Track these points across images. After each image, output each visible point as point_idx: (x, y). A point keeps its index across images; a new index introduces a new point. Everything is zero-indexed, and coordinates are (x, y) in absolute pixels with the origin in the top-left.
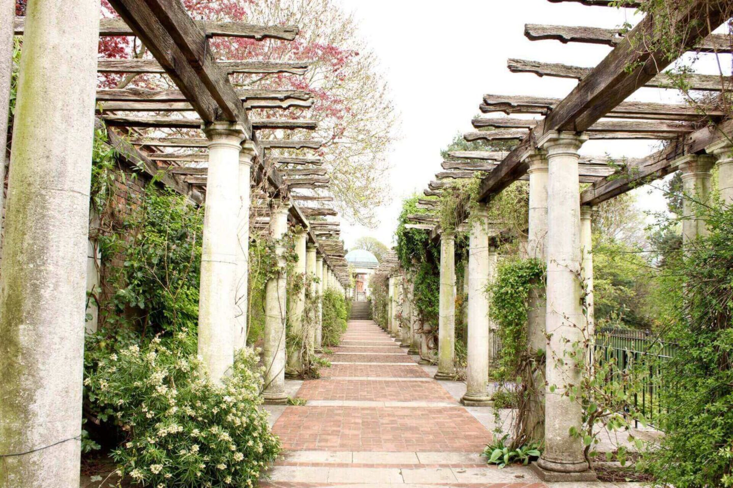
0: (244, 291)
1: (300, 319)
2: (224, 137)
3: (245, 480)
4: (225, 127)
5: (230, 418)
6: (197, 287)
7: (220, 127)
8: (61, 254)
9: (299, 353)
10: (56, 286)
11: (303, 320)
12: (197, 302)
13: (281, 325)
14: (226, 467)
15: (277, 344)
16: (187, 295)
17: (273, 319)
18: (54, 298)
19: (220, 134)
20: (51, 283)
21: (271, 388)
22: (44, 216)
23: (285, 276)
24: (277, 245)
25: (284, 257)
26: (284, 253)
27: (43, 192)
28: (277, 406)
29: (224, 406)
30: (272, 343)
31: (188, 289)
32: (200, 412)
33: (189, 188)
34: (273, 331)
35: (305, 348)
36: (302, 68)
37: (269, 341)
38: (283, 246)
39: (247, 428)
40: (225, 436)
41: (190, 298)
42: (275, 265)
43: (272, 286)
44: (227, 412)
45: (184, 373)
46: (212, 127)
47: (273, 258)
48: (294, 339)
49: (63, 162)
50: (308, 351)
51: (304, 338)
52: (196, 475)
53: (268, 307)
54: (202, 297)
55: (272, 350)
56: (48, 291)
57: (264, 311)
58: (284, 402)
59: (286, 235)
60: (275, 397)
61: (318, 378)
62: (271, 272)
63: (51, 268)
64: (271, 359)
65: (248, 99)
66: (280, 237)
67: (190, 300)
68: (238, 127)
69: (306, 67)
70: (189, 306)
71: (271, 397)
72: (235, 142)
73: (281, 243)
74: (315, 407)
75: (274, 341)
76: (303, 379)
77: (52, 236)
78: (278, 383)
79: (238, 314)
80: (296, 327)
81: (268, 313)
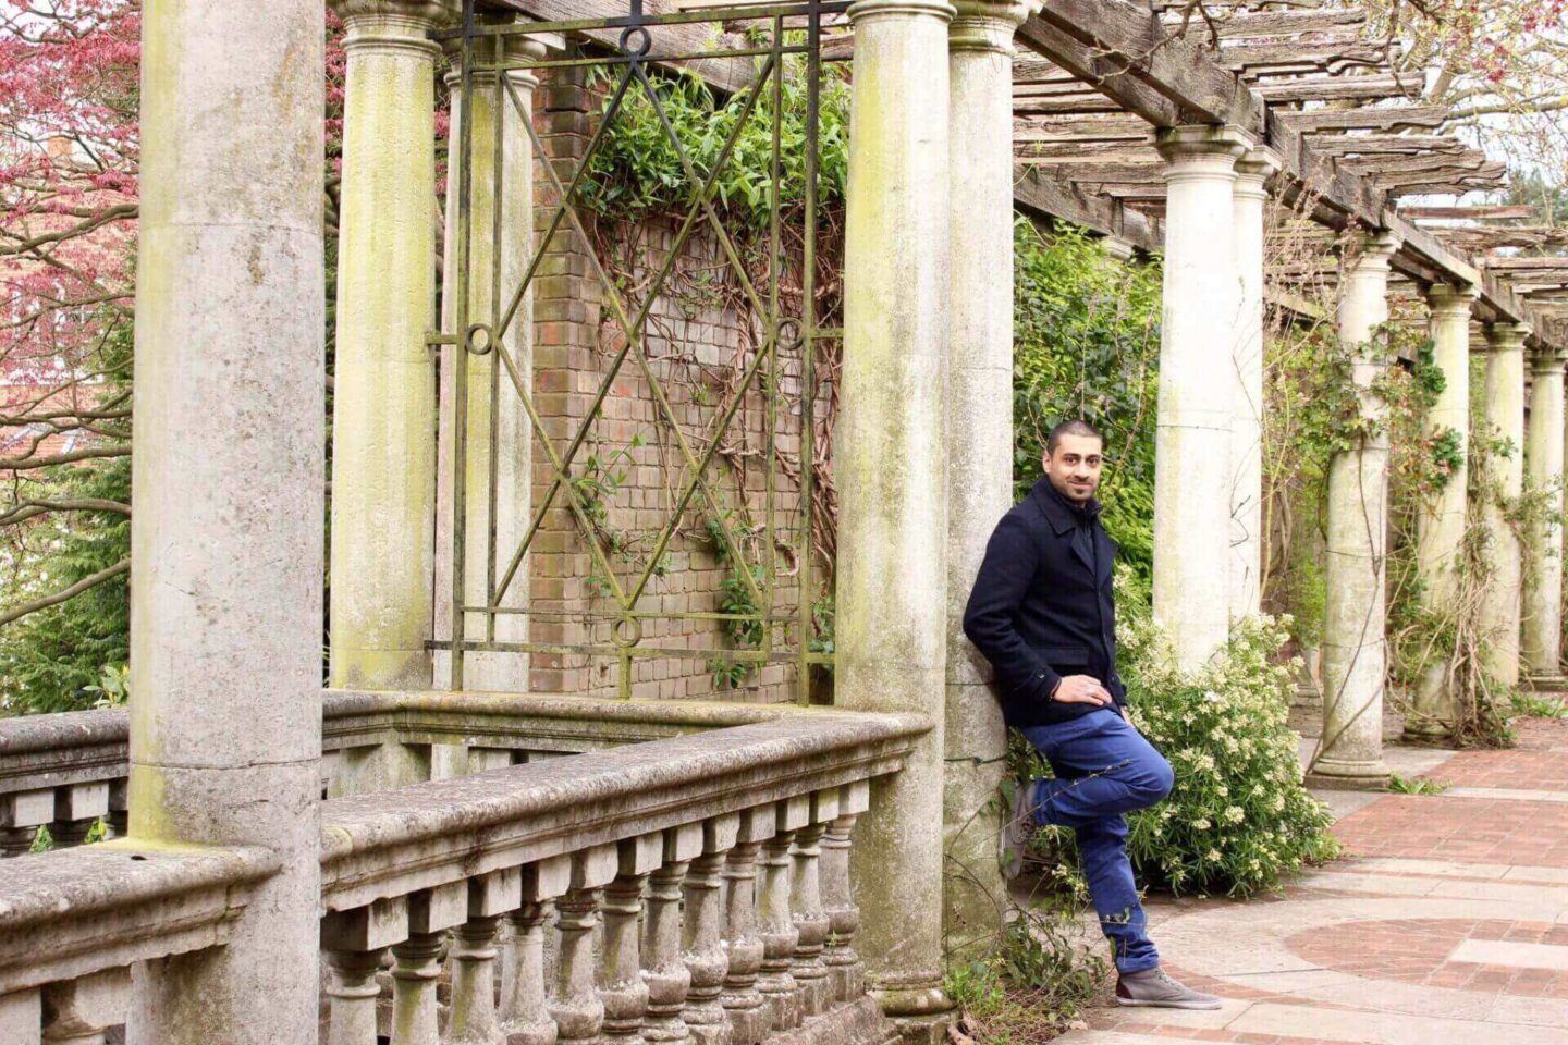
0: (1252, 486)
1: (1451, 566)
2: (1198, 158)
3: (1247, 864)
4: (1200, 136)
5: (1217, 734)
6: (1148, 474)
7: (1189, 136)
8: (986, 449)
9: (1448, 668)
10: (983, 491)
11: (1459, 570)
12: (1147, 515)
13: (1371, 576)
14: (1208, 825)
15: (1359, 628)
16: (1120, 499)
17: (1349, 561)
18: (981, 505)
19: (1189, 153)
20: (976, 486)
21: (1344, 746)
22: (965, 403)
23: (1383, 441)
24: (1356, 360)
25: (1377, 391)
26: (1376, 379)
27: (964, 373)
28: (1357, 794)
29: (1204, 709)
30: (1347, 625)
31: (1126, 484)
32: (1159, 725)
33: (1113, 209)
34: (1349, 593)
35: (1465, 653)
36: (1354, 22)
37: (1337, 618)
38: (1375, 361)
39: (1252, 763)
40: (1207, 762)
41: (1128, 505)
42: (1351, 412)
43: (1345, 471)
44: (1212, 722)
45: (1128, 652)
46: (1170, 139)
47: (1347, 394)
48: (1431, 626)
49: (984, 333)
50: (1474, 663)
51: (1462, 624)
52: (1152, 834)
53: (1336, 526)
54: (1162, 502)
55: (1347, 643)
56: (974, 495)
57: (1325, 538)
58: (1379, 784)
59: (1382, 330)
60: (1354, 770)
61: (1508, 746)
62: (1341, 434)
63: (976, 468)
64: (1344, 667)
65: (1245, 67)
66: (1366, 337)
67: (1127, 511)
68: (1226, 136)
69: (1361, 21)
70: (1124, 526)
71: (1342, 770)
72: (1222, 165)
73: (1369, 354)
74: (1464, 799)
75: (1353, 619)
76: (1457, 746)
77: (977, 428)
78: (1364, 733)
79: (1236, 538)
80: (1438, 592)
81: (1336, 543)
